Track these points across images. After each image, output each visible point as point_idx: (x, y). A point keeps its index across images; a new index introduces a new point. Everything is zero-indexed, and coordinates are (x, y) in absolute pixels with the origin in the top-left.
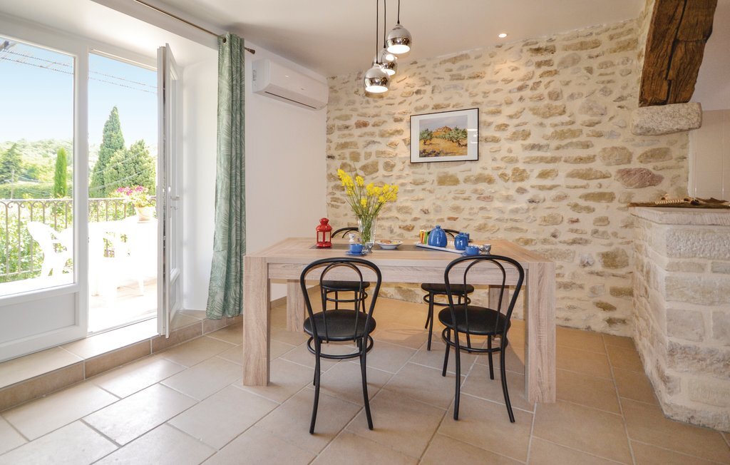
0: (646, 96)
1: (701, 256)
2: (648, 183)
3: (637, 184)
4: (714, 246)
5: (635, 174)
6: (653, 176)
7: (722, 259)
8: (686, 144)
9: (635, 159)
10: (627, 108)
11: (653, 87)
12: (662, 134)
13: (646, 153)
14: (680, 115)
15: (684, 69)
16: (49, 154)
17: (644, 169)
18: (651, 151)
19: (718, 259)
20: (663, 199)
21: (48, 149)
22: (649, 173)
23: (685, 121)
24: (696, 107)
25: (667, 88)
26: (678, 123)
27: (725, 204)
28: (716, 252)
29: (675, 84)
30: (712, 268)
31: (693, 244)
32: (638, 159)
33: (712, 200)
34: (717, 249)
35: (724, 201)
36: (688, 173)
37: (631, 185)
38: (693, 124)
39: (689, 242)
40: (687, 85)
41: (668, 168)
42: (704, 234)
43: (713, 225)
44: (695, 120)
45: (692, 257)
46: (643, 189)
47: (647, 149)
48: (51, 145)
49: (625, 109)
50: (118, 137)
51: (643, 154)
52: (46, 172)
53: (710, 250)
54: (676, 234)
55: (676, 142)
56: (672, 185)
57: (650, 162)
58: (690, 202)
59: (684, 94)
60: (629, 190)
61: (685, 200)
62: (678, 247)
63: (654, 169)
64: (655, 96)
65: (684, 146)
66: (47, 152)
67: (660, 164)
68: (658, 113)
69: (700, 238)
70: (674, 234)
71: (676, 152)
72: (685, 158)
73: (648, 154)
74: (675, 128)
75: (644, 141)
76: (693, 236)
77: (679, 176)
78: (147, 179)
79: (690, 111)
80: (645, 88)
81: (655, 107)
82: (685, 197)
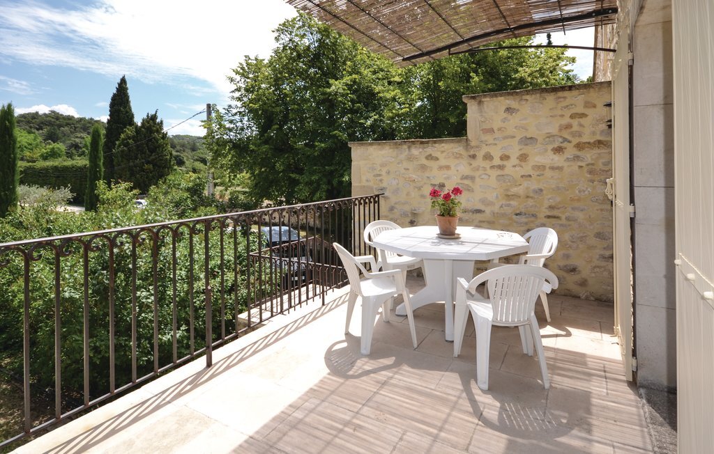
16: (33, 130)
21: (32, 125)
48: (34, 121)
50: (127, 112)
52: (32, 149)
66: (31, 127)
78: (161, 158)
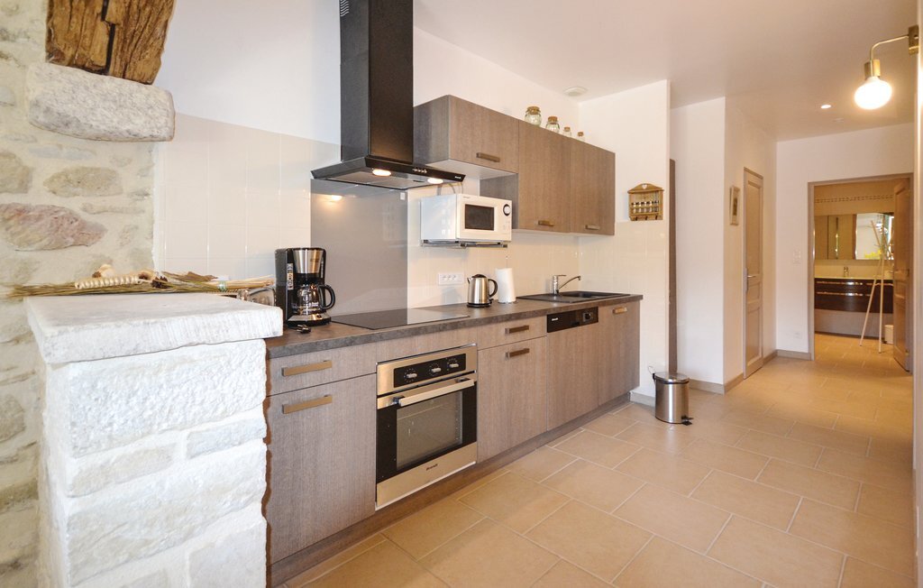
0: (60, 44)
1: (165, 426)
2: (71, 240)
3: (45, 242)
4: (193, 394)
5: (39, 218)
6: (83, 226)
7: (210, 420)
8: (148, 168)
9: (38, 182)
10: (16, 60)
11: (75, 27)
12: (98, 138)
13: (65, 173)
14: (133, 104)
15: (140, 11)
17: (62, 209)
18: (77, 171)
19: (201, 422)
20: (97, 275)
22: (72, 218)
23: (144, 119)
24: (163, 97)
25: (106, 39)
26: (130, 120)
27: (211, 283)
28: (196, 409)
29: (121, 35)
30: (189, 447)
31: (145, 399)
32: (44, 184)
33: (192, 277)
34: (198, 399)
35: (209, 278)
36: (153, 222)
37: (29, 243)
38: (159, 128)
39: (134, 401)
40: (145, 48)
41: (114, 211)
42: (170, 369)
43: (190, 345)
44: (162, 121)
45: (143, 436)
46: (59, 253)
47: (69, 165)
49: (12, 62)
51: (58, 176)
53: (184, 407)
54: (100, 385)
55: (130, 161)
56: (122, 245)
57: (75, 195)
58: (150, 281)
59: (140, 65)
60: (23, 255)
61: (142, 277)
62: (104, 422)
63: (85, 210)
64: (81, 50)
65: (145, 172)
67: (97, 202)
68: (87, 88)
69: (162, 380)
70: (94, 387)
71: (129, 180)
72: (147, 195)
73: (71, 176)
74: (124, 128)
75: (60, 147)
76: (145, 380)
77: (137, 228)
79: (152, 101)
80: (57, 21)
81: (81, 73)
82: (141, 272)
